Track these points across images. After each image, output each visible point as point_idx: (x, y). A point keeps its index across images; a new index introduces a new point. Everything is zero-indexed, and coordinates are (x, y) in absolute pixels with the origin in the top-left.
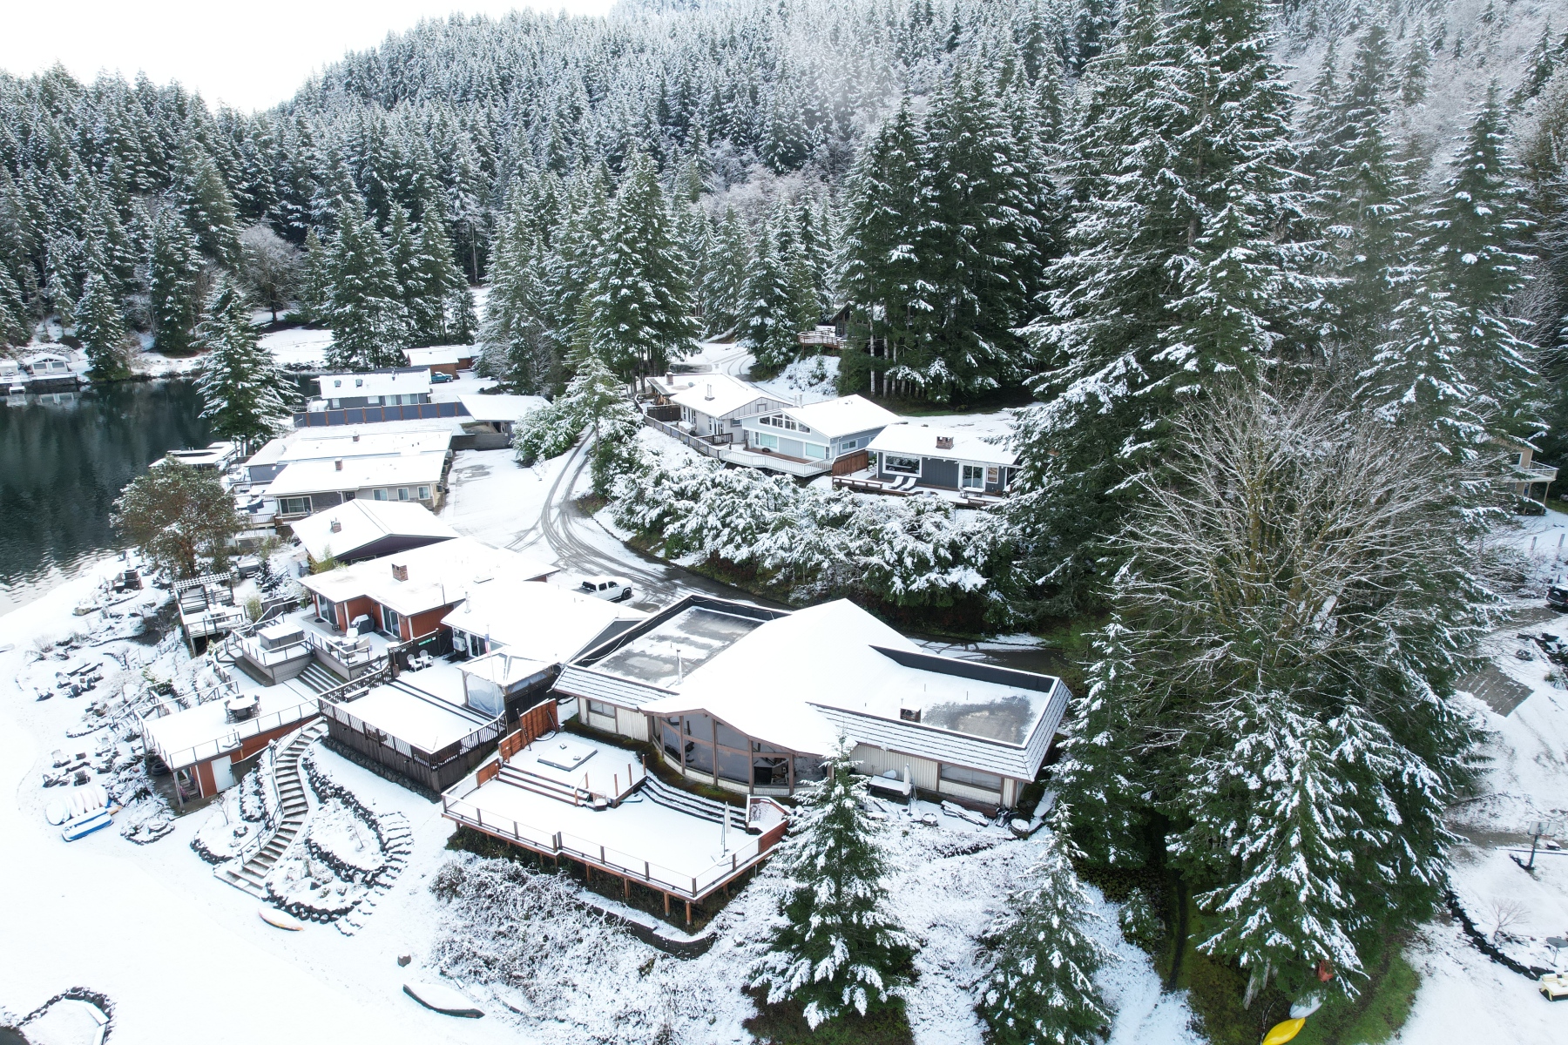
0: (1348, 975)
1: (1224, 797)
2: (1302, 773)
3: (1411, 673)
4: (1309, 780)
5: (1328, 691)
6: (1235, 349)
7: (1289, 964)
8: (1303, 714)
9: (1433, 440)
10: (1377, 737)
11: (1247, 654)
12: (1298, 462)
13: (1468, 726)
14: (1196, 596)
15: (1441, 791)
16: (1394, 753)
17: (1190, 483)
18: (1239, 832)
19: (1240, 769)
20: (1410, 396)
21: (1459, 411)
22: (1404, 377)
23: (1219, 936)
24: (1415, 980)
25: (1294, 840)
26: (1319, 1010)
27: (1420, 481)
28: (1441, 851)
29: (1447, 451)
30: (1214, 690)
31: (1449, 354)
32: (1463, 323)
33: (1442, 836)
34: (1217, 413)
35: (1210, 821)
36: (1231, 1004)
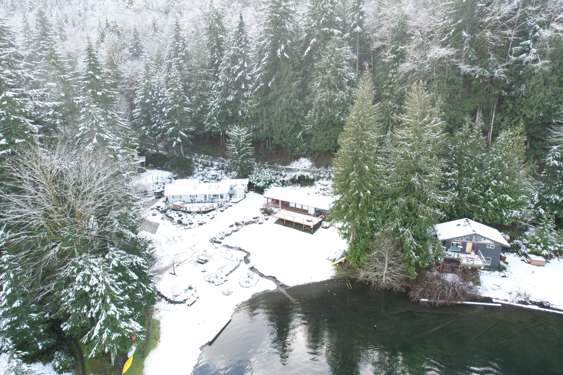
0: (140, 333)
1: (78, 299)
2: (103, 277)
3: (125, 230)
4: (106, 278)
5: (102, 247)
6: (22, 133)
7: (122, 341)
8: (96, 258)
9: (107, 154)
10: (122, 255)
11: (68, 245)
12: (64, 171)
13: (146, 240)
14: (39, 231)
15: (145, 262)
16: (129, 258)
17: (20, 189)
18: (89, 309)
19: (81, 287)
20: (95, 140)
21: (112, 143)
22: (91, 134)
23: (95, 348)
24: (158, 322)
25: (108, 301)
26: (136, 350)
27: (106, 168)
28: (152, 281)
29: (112, 156)
30: (60, 263)
31: (103, 125)
32: (104, 114)
33: (150, 276)
34: (22, 159)
35: (76, 311)
36: (108, 368)
